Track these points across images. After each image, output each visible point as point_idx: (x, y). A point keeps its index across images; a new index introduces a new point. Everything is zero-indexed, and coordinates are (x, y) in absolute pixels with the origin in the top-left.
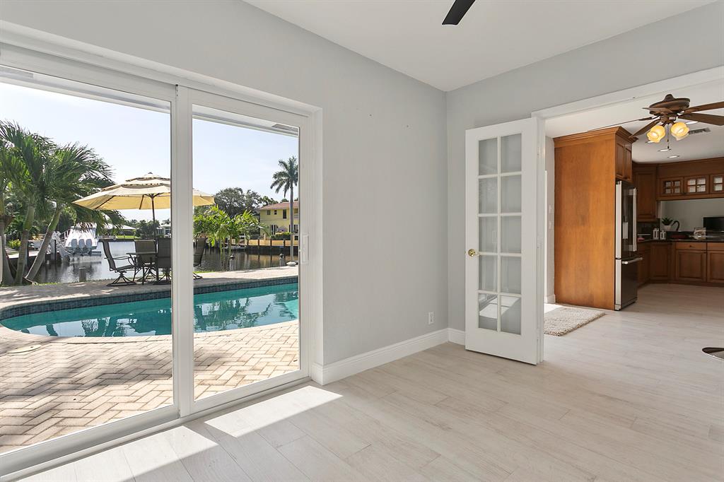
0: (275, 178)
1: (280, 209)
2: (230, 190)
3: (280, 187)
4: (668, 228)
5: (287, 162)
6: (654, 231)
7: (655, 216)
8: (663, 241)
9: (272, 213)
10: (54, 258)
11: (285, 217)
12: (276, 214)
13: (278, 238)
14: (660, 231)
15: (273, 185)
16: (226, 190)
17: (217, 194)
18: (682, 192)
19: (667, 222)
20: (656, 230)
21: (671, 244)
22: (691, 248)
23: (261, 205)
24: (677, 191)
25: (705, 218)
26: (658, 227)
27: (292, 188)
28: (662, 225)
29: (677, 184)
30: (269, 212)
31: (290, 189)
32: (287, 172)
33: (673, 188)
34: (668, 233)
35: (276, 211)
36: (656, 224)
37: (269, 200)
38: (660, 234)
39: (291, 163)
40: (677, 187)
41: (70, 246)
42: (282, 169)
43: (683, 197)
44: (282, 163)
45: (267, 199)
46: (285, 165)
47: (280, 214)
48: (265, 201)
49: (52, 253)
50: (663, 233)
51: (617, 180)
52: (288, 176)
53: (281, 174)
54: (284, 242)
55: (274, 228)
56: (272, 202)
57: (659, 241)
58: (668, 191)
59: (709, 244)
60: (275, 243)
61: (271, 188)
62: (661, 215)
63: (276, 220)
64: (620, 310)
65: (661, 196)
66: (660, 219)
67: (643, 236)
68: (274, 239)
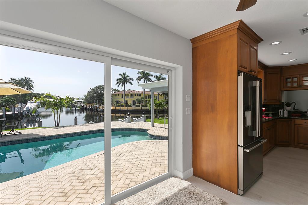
0: (117, 81)
1: (121, 94)
2: (100, 86)
3: (119, 85)
4: (289, 108)
5: (122, 74)
6: (280, 110)
7: (280, 101)
8: (285, 118)
9: (117, 95)
10: (19, 115)
11: (122, 97)
12: (119, 96)
13: (119, 106)
14: (283, 111)
15: (117, 84)
16: (98, 86)
17: (95, 88)
18: (299, 85)
19: (288, 105)
20: (281, 110)
21: (291, 120)
22: (305, 124)
23: (113, 92)
24: (295, 84)
26: (282, 108)
27: (124, 85)
28: (285, 106)
29: (295, 79)
30: (116, 95)
31: (124, 86)
32: (122, 78)
33: (293, 82)
34: (289, 112)
35: (119, 95)
36: (281, 106)
37: (117, 90)
38: (283, 113)
39: (124, 75)
40: (295, 82)
41: (26, 110)
42: (120, 77)
43: (300, 88)
44: (120, 74)
45: (116, 90)
46: (122, 76)
47: (121, 96)
48: (115, 91)
49: (19, 113)
50: (286, 112)
51: (239, 72)
52: (123, 80)
53: (120, 79)
54: (121, 108)
55: (118, 102)
56: (118, 91)
57: (283, 118)
58: (289, 85)
60: (117, 108)
61: (116, 85)
62: (284, 100)
63: (119, 98)
64: (242, 195)
65: (284, 88)
66: (283, 103)
67: (272, 114)
68: (117, 106)
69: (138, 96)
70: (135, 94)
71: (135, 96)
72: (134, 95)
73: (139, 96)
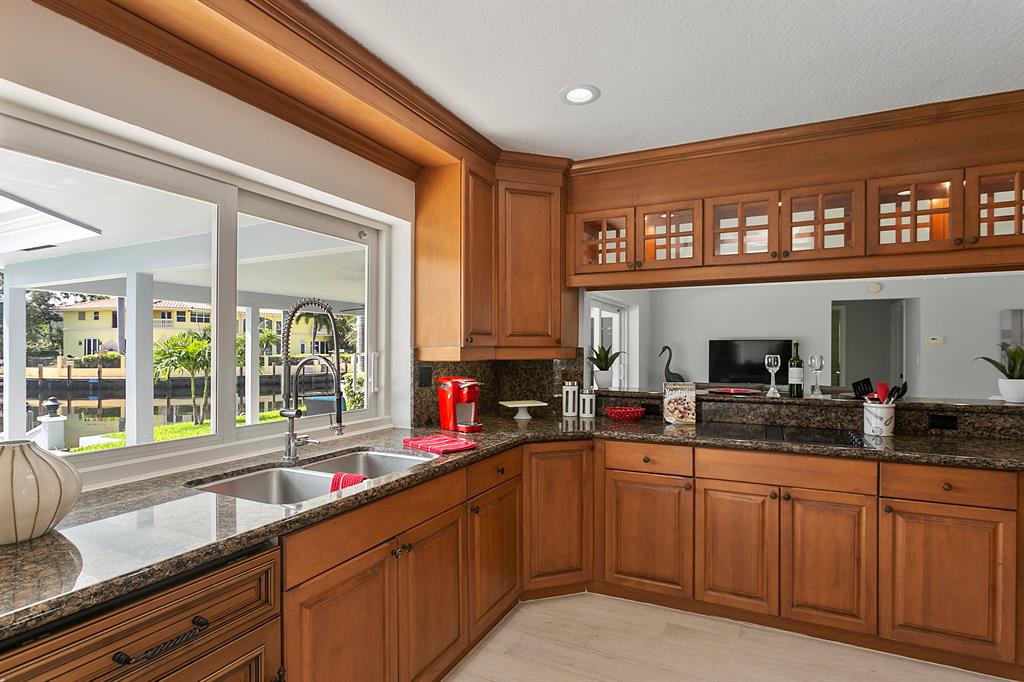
1: (106, 310)
6: (565, 389)
9: (90, 317)
12: (96, 318)
13: (90, 364)
14: (580, 392)
18: (632, 260)
20: (569, 388)
21: (593, 448)
22: (647, 467)
25: (712, 343)
30: (82, 315)
35: (96, 313)
36: (573, 366)
38: (577, 403)
47: (106, 319)
54: (99, 372)
55: (91, 345)
59: (699, 451)
60: (79, 374)
63: (98, 329)
65: (576, 274)
66: (582, 349)
67: (529, 409)
68: (79, 365)
69: (193, 320)
70: (178, 313)
71: (181, 319)
72: (174, 316)
73: (200, 320)
